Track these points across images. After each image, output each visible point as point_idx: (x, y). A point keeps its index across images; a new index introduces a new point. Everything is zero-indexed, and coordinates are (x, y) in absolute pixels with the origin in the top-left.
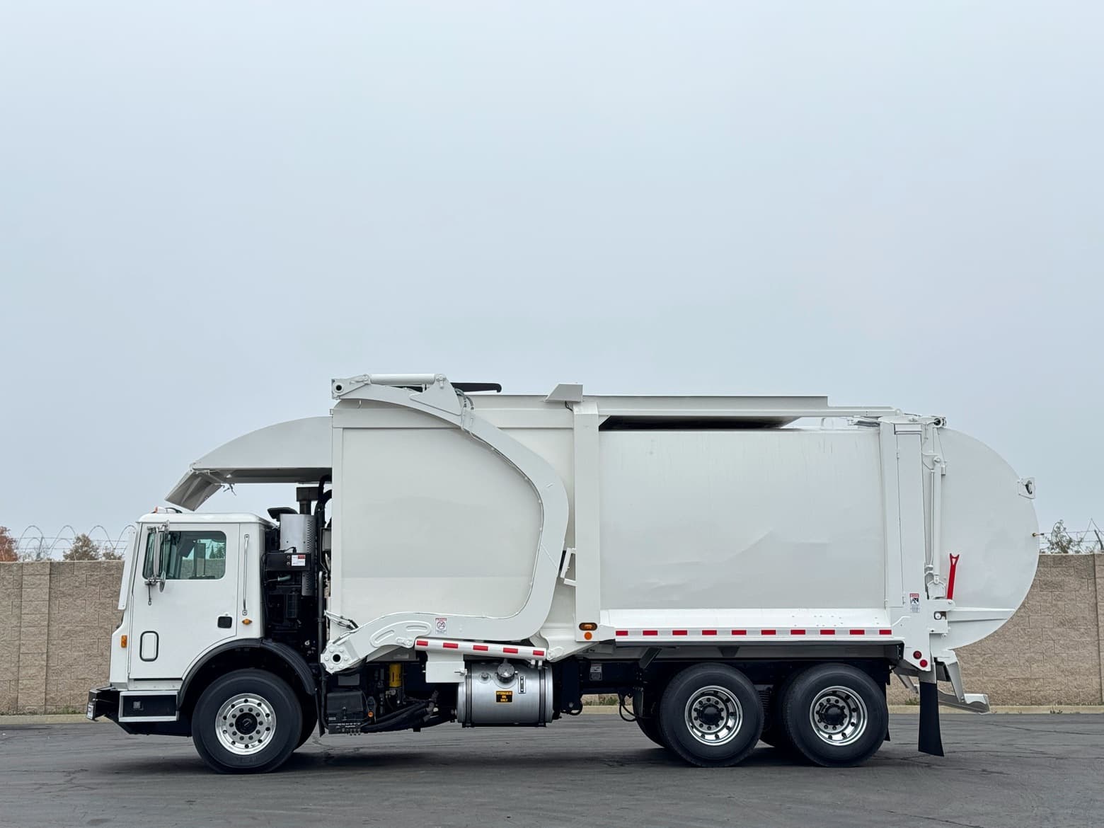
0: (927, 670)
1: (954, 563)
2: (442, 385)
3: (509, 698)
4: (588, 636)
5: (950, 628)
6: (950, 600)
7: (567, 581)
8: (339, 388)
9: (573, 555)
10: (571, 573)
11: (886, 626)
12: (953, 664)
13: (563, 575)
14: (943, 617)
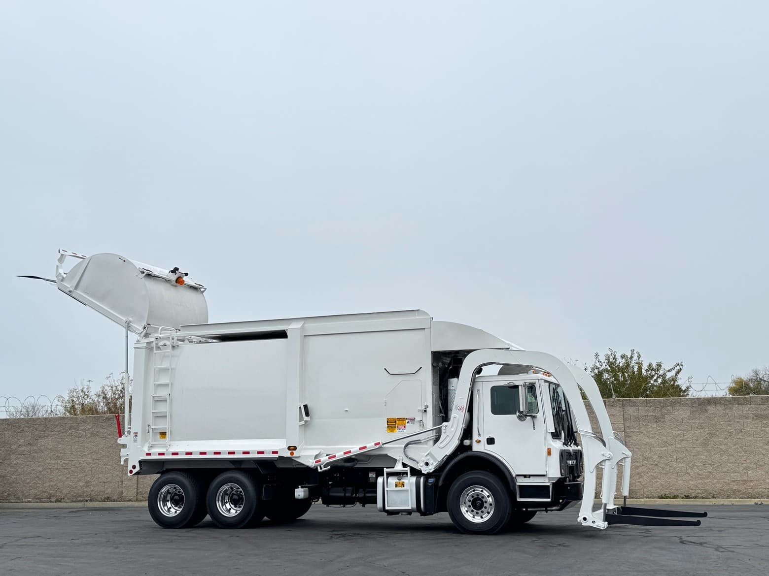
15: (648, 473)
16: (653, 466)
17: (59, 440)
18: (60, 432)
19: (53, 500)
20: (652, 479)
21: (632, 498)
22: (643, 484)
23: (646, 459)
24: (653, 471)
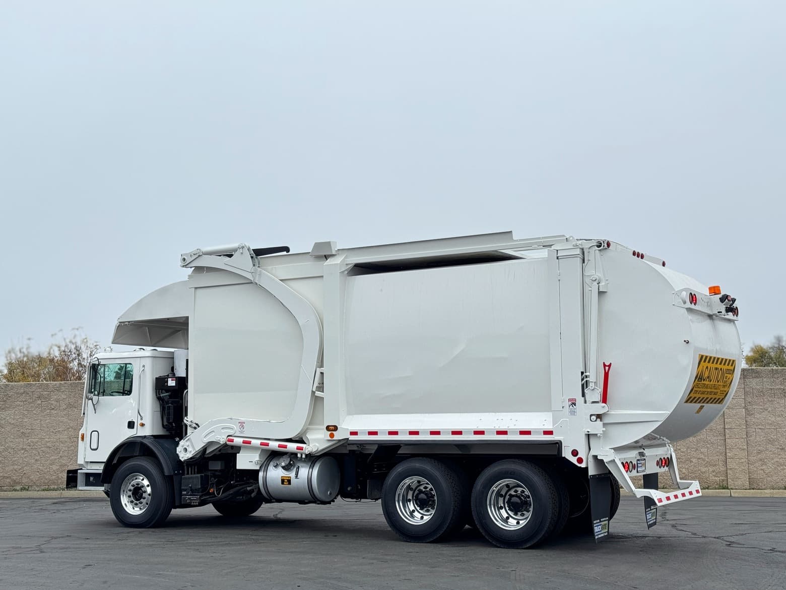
0: (582, 467)
1: (607, 371)
2: (241, 251)
3: (289, 482)
4: (332, 436)
5: (604, 429)
6: (604, 404)
7: (318, 394)
8: (184, 259)
9: (322, 373)
10: (321, 388)
11: (549, 427)
12: (611, 461)
13: (314, 390)
14: (599, 420)
15: (773, 459)
16: (779, 450)
17: (24, 412)
18: (25, 403)
19: (18, 488)
20: (778, 466)
21: (753, 489)
22: (767, 472)
23: (771, 442)
24: (779, 457)
